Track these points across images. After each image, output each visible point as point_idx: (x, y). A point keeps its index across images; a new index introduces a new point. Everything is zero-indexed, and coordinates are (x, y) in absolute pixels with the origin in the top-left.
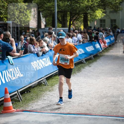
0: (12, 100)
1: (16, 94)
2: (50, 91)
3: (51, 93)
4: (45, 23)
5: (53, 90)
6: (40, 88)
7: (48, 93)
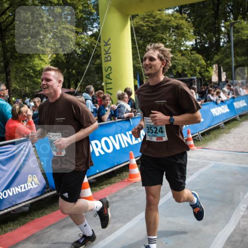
0: (194, 140)
1: (197, 135)
2: (227, 133)
3: (228, 135)
4: (225, 77)
5: (229, 133)
6: (218, 131)
7: (225, 135)
